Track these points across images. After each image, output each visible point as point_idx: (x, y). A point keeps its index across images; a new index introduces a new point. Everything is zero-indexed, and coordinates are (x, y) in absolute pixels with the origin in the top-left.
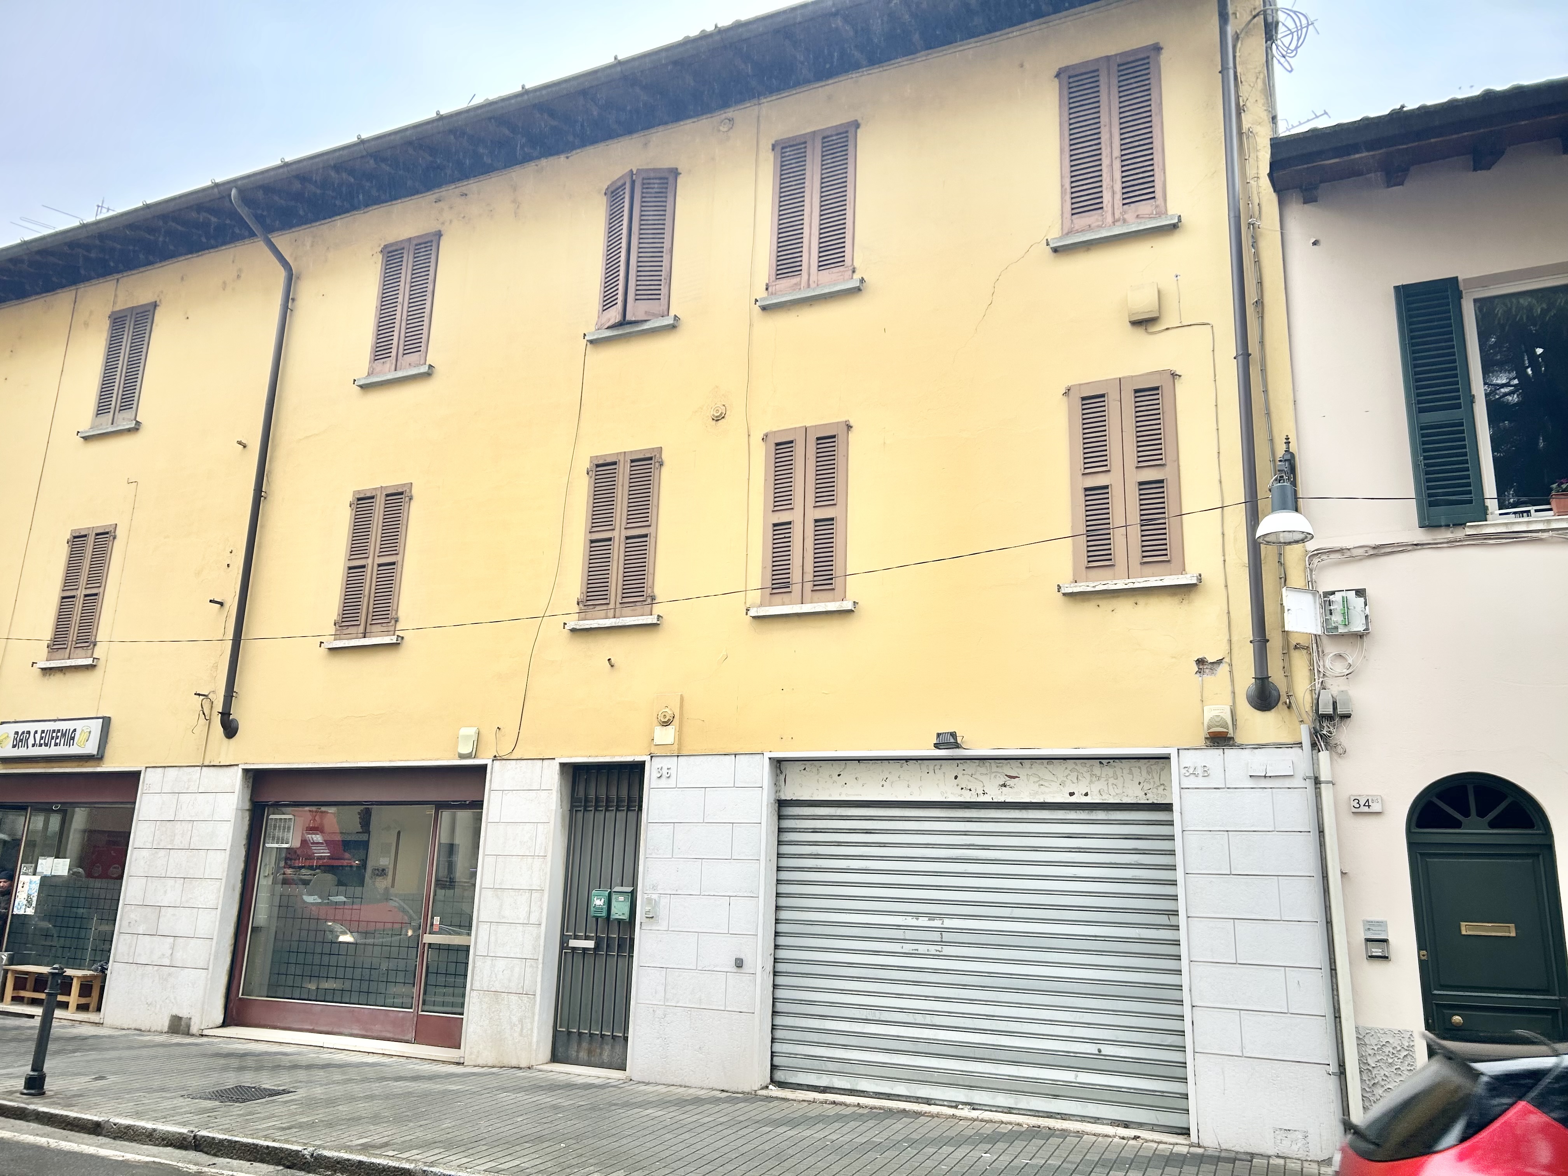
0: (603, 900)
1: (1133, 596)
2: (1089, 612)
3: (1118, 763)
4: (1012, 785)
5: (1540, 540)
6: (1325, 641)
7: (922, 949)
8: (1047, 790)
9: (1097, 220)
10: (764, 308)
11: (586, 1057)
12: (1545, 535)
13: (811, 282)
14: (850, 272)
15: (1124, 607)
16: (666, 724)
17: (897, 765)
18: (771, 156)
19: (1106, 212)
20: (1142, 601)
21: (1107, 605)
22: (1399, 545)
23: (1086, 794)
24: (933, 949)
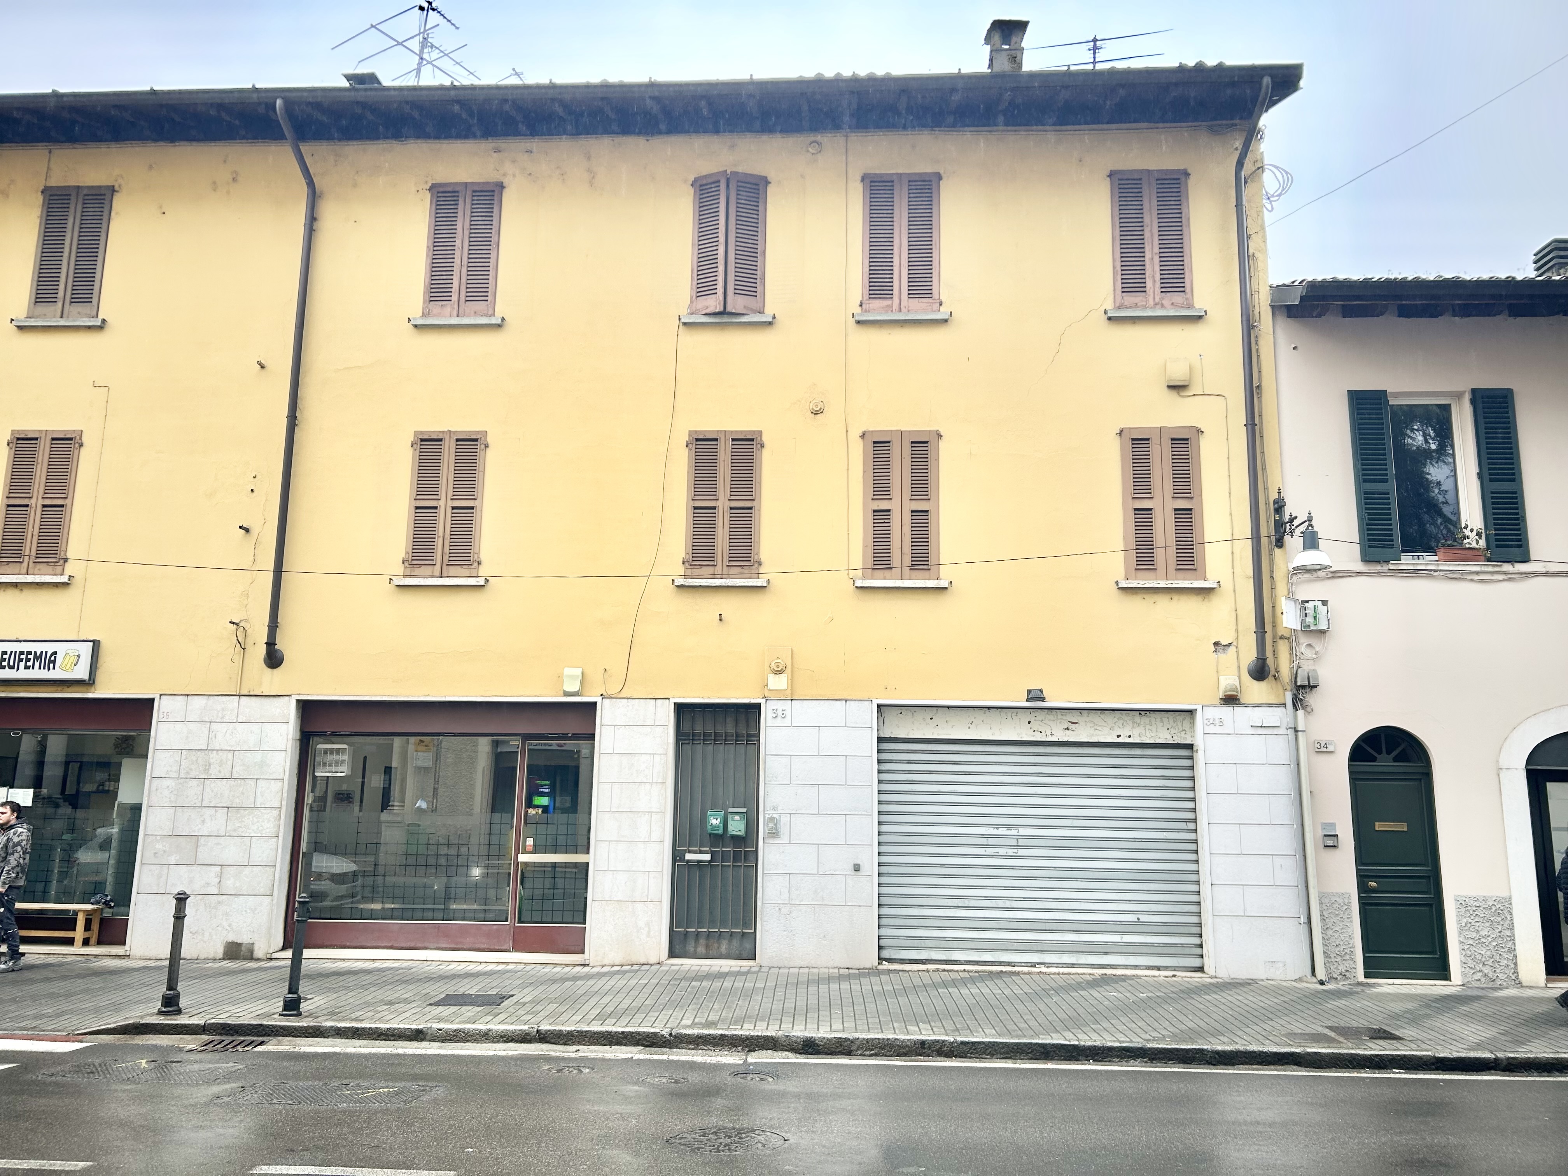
0: (719, 820)
1: (1169, 593)
2: (1137, 604)
3: (1152, 714)
4: (1074, 729)
5: (1432, 576)
6: (1300, 634)
7: (1002, 851)
8: (1100, 733)
9: (1142, 301)
10: (858, 322)
11: (704, 951)
12: (1436, 574)
13: (902, 306)
14: (938, 305)
15: (1163, 601)
16: (779, 672)
17: (981, 712)
18: (860, 187)
19: (1149, 295)
20: (1176, 597)
21: (1150, 598)
22: (1348, 572)
23: (1130, 737)
24: (1010, 852)
